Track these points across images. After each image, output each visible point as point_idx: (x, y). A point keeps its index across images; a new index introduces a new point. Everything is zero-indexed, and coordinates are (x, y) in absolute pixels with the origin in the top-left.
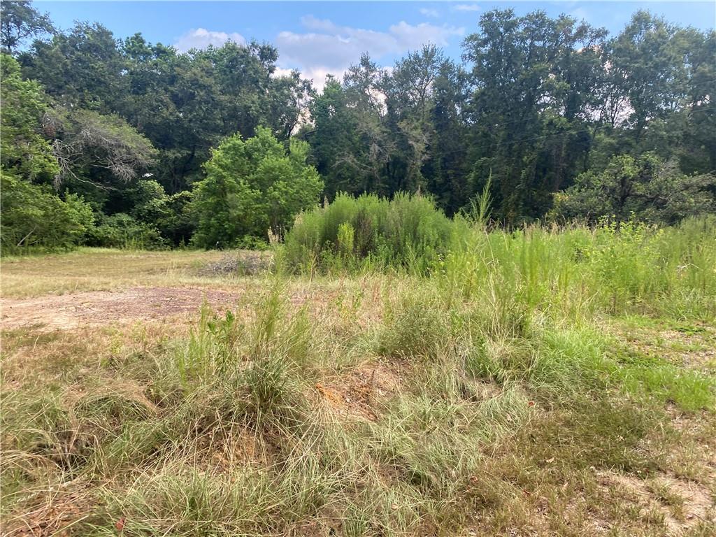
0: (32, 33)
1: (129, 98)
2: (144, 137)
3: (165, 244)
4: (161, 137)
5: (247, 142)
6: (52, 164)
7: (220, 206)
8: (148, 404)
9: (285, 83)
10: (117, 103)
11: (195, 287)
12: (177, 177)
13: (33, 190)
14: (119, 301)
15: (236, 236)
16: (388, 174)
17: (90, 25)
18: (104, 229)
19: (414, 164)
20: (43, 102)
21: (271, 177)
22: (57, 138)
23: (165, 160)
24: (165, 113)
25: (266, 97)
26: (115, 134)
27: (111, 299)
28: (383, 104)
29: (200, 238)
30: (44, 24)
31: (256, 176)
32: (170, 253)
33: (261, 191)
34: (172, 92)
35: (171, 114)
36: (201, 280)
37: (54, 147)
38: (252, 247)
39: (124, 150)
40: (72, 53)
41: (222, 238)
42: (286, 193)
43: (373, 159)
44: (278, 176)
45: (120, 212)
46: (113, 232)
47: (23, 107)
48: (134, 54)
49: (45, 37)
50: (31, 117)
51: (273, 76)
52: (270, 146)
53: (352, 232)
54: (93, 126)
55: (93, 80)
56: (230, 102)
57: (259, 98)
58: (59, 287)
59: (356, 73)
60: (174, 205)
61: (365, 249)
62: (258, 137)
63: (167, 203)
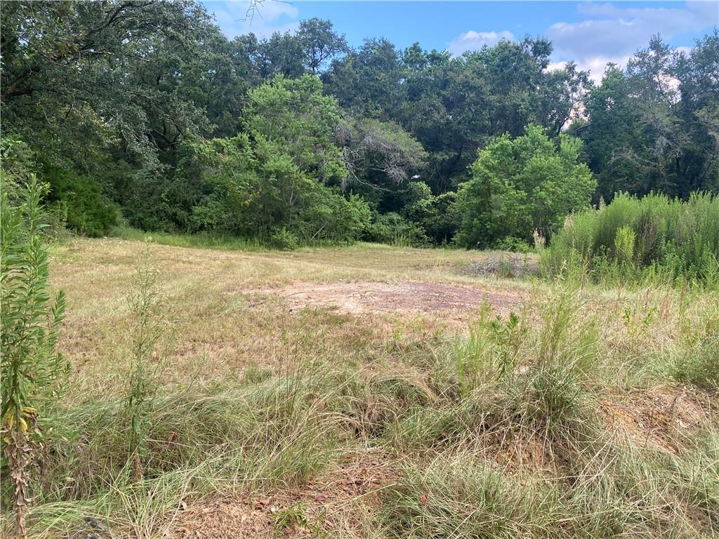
0: (331, 54)
1: (405, 104)
2: (416, 141)
3: (429, 242)
4: (431, 140)
5: (515, 141)
6: (341, 169)
7: (484, 206)
8: (429, 391)
9: (559, 77)
10: (395, 111)
11: (461, 285)
12: (443, 178)
13: (326, 192)
14: (395, 293)
15: (497, 237)
16: (678, 171)
17: (377, 41)
18: (377, 227)
19: (713, 159)
20: (337, 114)
21: (539, 177)
22: (346, 145)
23: (433, 162)
24: (436, 116)
25: (537, 93)
26: (392, 139)
27: (389, 290)
28: (676, 90)
29: (462, 237)
30: (341, 45)
31: (522, 176)
32: (433, 251)
33: (526, 191)
34: (444, 96)
35: (442, 117)
36: (466, 279)
37: (343, 153)
38: (513, 249)
39: (399, 154)
40: (361, 68)
41: (483, 238)
42: (553, 193)
43: (659, 153)
44: (546, 175)
45: (391, 211)
46: (385, 229)
47: (323, 119)
48: (412, 63)
49: (341, 56)
50: (328, 128)
51: (545, 71)
52: (539, 144)
53: (633, 237)
54: (374, 133)
55: (377, 91)
56: (500, 102)
57: (529, 95)
58: (347, 276)
59: (643, 59)
60: (439, 206)
61: (649, 256)
62: (527, 135)
63: (433, 203)
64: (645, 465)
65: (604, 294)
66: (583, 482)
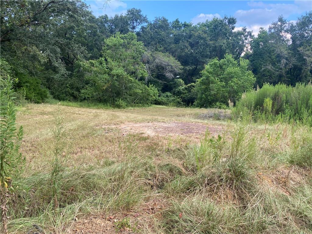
0: (141, 24)
1: (173, 46)
2: (178, 61)
3: (183, 105)
4: (184, 61)
5: (220, 61)
6: (145, 73)
7: (207, 89)
8: (183, 169)
9: (239, 34)
10: (169, 48)
11: (197, 123)
12: (189, 77)
13: (139, 83)
14: (169, 127)
15: (213, 103)
16: (291, 74)
17: (161, 18)
18: (161, 98)
19: (306, 69)
20: (143, 49)
21: (231, 77)
22: (147, 63)
23: (185, 70)
24: (186, 51)
25: (230, 40)
26: (167, 60)
27: (166, 125)
28: (290, 39)
29: (198, 103)
30: (145, 20)
31: (223, 76)
32: (185, 109)
33: (225, 83)
34: (190, 42)
35: (189, 51)
36: (199, 121)
37: (146, 66)
38: (220, 108)
39: (170, 67)
40: (154, 30)
41: (207, 103)
42: (237, 83)
43: (282, 66)
44: (234, 76)
45: (167, 91)
46: (164, 99)
47: (137, 52)
48: (176, 27)
49: (145, 24)
50: (139, 55)
51: (233, 31)
52: (231, 62)
53: (271, 102)
54: (160, 58)
55: (160, 39)
56: (214, 44)
57: (227, 41)
58: (148, 120)
59: (275, 26)
60: (188, 89)
61: (278, 111)
62: (225, 58)
63: (185, 88)
64: (276, 200)
65: (259, 127)
66: (250, 208)
